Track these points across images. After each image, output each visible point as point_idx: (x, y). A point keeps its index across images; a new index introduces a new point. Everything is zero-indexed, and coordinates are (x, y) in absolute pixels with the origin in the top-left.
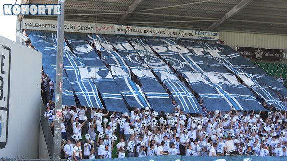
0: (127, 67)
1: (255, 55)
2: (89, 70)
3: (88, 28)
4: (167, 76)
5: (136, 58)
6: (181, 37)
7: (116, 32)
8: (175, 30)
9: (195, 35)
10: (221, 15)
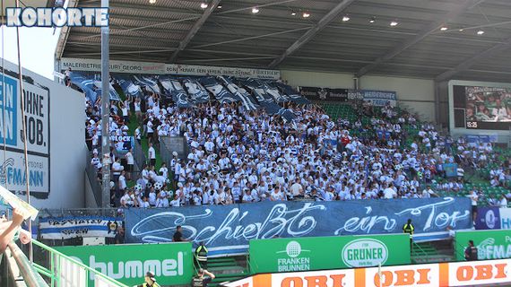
1: (319, 95)
3: (135, 68)
6: (239, 76)
7: (167, 72)
8: (232, 69)
9: (253, 74)
10: (281, 52)
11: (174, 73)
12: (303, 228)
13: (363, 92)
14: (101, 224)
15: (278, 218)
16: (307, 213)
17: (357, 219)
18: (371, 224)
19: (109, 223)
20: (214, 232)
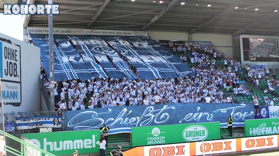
0: (92, 55)
1: (169, 45)
2: (69, 57)
3: (68, 32)
4: (116, 59)
5: (98, 49)
6: (125, 35)
7: (85, 34)
8: (121, 31)
9: (133, 34)
10: (148, 22)
11: (89, 34)
12: (163, 119)
14: (50, 120)
15: (149, 114)
16: (165, 111)
17: (192, 114)
18: (200, 117)
19: (54, 120)
20: (114, 120)
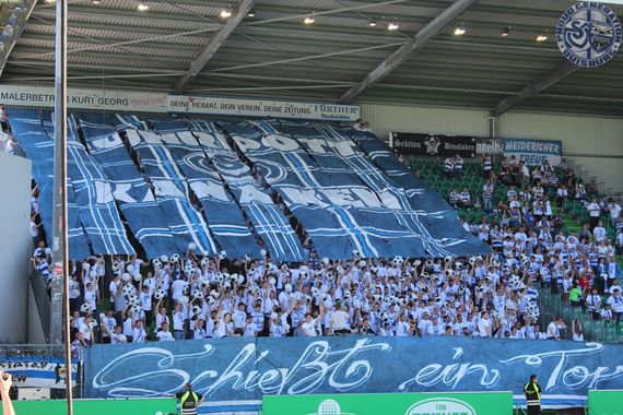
0: (181, 177)
1: (425, 147)
2: (113, 188)
3: (118, 101)
4: (251, 194)
5: (200, 161)
6: (289, 115)
7: (170, 109)
8: (278, 104)
9: (314, 111)
10: (360, 78)
11: (182, 109)
12: (354, 377)
13: (503, 141)
14: (47, 369)
15: (315, 363)
16: (359, 356)
17: (438, 367)
18: (460, 375)
19: (58, 367)
20: (217, 378)
